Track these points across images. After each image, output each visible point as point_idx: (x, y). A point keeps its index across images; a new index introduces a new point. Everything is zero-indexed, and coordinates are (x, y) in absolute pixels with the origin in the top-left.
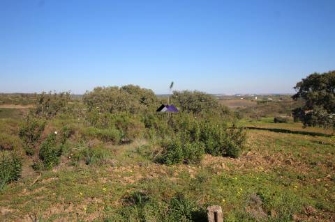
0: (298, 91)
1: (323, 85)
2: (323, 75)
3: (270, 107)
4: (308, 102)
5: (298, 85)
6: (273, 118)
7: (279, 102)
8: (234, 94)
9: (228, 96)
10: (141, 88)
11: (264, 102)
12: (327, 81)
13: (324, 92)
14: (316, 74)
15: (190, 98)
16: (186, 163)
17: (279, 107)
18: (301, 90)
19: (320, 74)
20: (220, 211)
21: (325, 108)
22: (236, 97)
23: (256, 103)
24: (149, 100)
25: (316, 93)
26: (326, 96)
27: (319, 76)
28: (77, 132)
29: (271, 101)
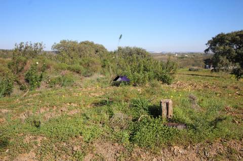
0: (209, 46)
1: (227, 41)
2: (227, 35)
3: (186, 62)
4: (216, 54)
5: (209, 42)
6: (188, 69)
7: (192, 58)
8: (161, 52)
9: (156, 54)
10: (95, 43)
11: (182, 58)
12: (230, 39)
13: (227, 47)
14: (222, 34)
15: (130, 52)
16: (135, 85)
17: (192, 62)
18: (211, 46)
19: (225, 34)
20: (170, 102)
21: (227, 58)
22: (162, 54)
23: (176, 59)
24: (101, 52)
25: (222, 48)
26: (229, 50)
27: (225, 35)
28: (52, 67)
29: (187, 57)
